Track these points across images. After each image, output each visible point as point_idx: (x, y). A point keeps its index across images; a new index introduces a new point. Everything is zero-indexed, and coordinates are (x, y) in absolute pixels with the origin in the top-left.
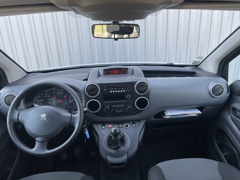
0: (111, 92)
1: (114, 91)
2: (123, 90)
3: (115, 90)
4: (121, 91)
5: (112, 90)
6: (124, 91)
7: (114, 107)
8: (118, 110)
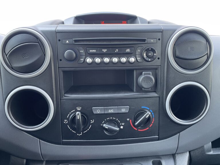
3: (102, 55)
7: (98, 112)
8: (110, 122)
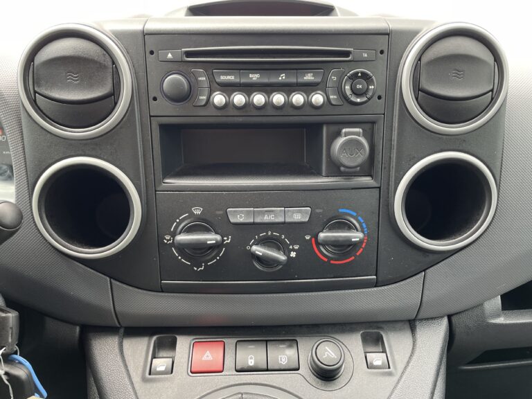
0: (219, 99)
1: (239, 99)
2: (308, 88)
4: (298, 99)
5: (228, 88)
6: (318, 98)
